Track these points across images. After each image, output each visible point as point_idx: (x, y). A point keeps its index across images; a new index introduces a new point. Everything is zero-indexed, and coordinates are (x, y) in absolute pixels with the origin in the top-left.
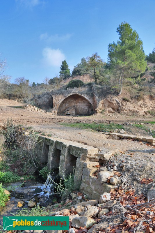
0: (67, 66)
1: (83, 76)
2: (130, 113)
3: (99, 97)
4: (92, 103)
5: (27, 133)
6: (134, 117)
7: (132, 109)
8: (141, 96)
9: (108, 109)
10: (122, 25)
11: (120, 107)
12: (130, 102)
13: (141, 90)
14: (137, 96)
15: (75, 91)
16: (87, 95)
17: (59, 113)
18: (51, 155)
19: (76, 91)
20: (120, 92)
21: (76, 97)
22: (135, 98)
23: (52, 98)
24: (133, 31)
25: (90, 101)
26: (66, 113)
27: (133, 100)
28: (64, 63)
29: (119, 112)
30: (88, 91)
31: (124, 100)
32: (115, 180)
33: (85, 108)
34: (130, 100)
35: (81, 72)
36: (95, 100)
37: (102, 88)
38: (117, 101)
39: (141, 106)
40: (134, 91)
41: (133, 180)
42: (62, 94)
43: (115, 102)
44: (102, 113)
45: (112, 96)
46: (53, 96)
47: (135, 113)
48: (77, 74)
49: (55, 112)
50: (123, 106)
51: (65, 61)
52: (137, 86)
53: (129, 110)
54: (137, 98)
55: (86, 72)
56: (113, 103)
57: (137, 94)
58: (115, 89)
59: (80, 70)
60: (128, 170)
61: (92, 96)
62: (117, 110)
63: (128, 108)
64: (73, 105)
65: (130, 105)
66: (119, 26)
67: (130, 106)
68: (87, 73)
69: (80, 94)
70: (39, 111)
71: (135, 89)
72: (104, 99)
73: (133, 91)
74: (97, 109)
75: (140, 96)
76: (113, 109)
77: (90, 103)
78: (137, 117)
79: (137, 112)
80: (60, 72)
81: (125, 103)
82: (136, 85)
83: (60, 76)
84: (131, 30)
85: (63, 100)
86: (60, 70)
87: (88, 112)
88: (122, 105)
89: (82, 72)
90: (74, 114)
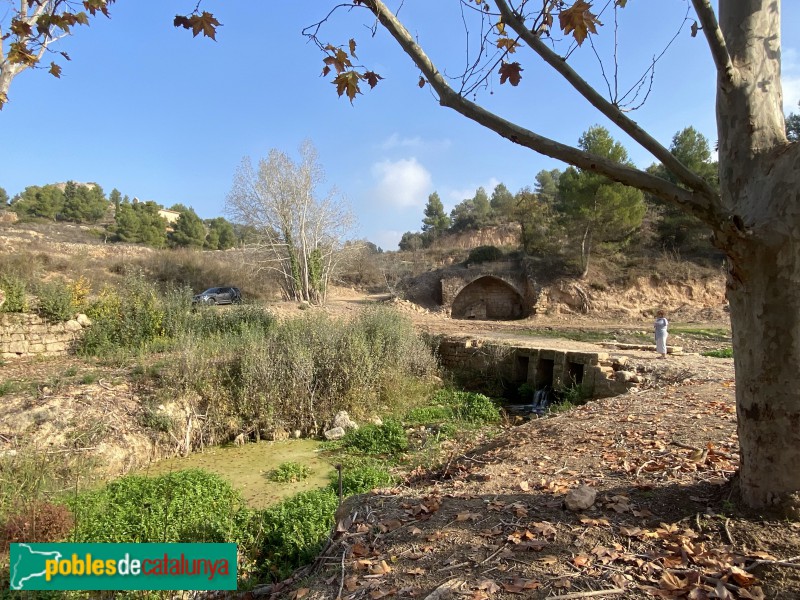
0: (440, 207)
1: (484, 230)
2: (609, 315)
3: (538, 281)
4: (522, 294)
5: (468, 344)
6: (617, 321)
7: (611, 305)
8: (632, 277)
9: (559, 306)
10: (590, 133)
11: (585, 301)
12: (608, 292)
13: (630, 265)
14: (623, 279)
15: (489, 269)
16: (512, 278)
17: (455, 315)
18: (534, 367)
19: (490, 271)
20: (585, 270)
21: (488, 282)
22: (617, 282)
23: (440, 285)
24: (614, 145)
25: (519, 290)
26: (467, 315)
27: (614, 288)
28: (433, 199)
29: (584, 313)
30: (512, 268)
31: (594, 287)
32: (640, 378)
33: (506, 305)
34: (608, 288)
35: (477, 221)
36: (530, 287)
37: (544, 264)
38: (578, 290)
39: (631, 300)
40: (614, 267)
41: (658, 378)
42: (461, 275)
43: (574, 292)
44: (546, 313)
45: (567, 280)
46: (442, 281)
47: (619, 314)
48: (469, 225)
49: (447, 313)
50: (593, 299)
51: (435, 195)
52: (621, 258)
53: (606, 308)
54: (624, 282)
55: (490, 222)
56: (569, 294)
57: (621, 275)
58: (574, 265)
59: (475, 217)
60: (650, 371)
61: (523, 279)
62: (579, 306)
63: (604, 304)
64: (481, 298)
65: (607, 298)
66: (584, 133)
67: (609, 300)
68: (492, 223)
69: (497, 277)
70: (419, 311)
71: (617, 263)
72: (549, 286)
73: (612, 269)
74: (537, 305)
75: (629, 278)
76: (570, 305)
77: (518, 295)
78: (625, 321)
79: (622, 311)
80: (425, 221)
81: (596, 293)
82: (619, 256)
83: (424, 229)
84: (611, 141)
85: (462, 287)
86: (425, 217)
87: (512, 312)
88: (590, 296)
89: (480, 221)
90: (484, 316)
